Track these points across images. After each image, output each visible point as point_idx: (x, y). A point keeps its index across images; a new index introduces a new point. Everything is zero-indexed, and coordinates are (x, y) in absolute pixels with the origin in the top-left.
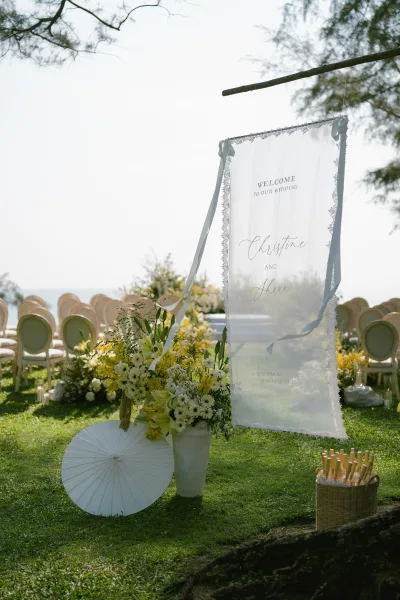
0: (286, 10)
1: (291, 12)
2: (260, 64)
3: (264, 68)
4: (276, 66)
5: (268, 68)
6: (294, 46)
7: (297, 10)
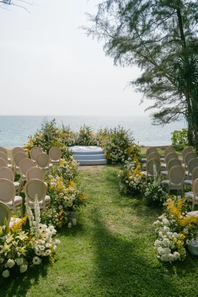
0: (100, 6)
1: (102, 7)
2: (87, 30)
3: (88, 32)
4: (93, 31)
5: (90, 32)
6: (101, 23)
7: (104, 7)
